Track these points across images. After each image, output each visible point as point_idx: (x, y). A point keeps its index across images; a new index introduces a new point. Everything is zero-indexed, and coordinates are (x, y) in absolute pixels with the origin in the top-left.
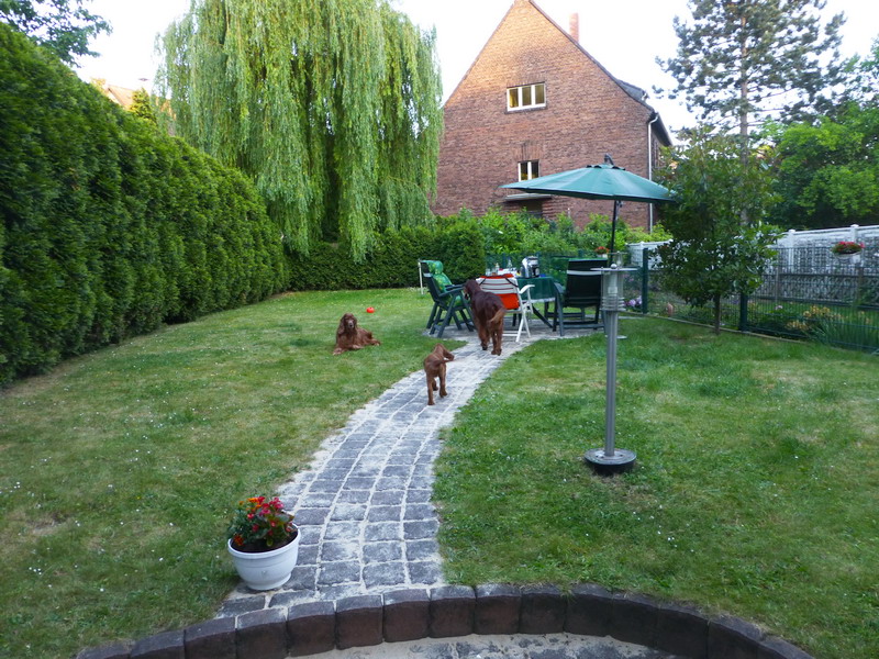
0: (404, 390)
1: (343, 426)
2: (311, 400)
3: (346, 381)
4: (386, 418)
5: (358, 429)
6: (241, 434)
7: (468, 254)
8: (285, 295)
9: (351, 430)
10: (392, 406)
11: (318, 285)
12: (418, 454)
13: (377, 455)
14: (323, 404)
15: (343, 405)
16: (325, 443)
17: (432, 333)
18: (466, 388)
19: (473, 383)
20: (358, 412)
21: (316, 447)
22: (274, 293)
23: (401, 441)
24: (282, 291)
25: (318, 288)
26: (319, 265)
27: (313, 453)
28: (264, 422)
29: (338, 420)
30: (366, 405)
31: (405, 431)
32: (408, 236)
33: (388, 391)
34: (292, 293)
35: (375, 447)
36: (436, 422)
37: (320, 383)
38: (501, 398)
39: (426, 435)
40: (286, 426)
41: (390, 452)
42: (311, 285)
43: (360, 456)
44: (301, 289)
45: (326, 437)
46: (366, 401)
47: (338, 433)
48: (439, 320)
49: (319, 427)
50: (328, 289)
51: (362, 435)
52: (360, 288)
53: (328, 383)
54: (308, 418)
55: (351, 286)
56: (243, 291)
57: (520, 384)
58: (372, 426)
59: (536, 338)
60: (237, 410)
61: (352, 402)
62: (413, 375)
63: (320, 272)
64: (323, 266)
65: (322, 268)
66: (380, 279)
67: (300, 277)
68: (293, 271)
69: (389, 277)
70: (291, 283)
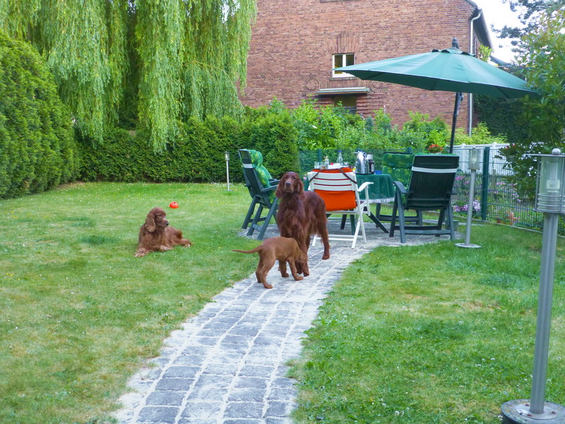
0: (228, 304)
1: (157, 355)
2: (111, 315)
3: (154, 291)
4: (213, 343)
5: (177, 360)
6: (16, 364)
7: (279, 148)
8: (74, 186)
9: (167, 360)
10: (217, 327)
11: (112, 176)
12: (266, 402)
13: (209, 401)
14: (127, 322)
15: (154, 323)
16: (133, 382)
17: (251, 233)
18: (306, 304)
19: (315, 298)
20: (174, 334)
21: (122, 388)
22: (62, 183)
23: (236, 379)
24: (70, 181)
25: (111, 179)
26: (114, 153)
27: (118, 396)
28: (50, 347)
29: (150, 348)
30: (183, 325)
31: (240, 364)
32: (214, 127)
33: (208, 306)
34: (81, 184)
35: (205, 388)
36: (280, 350)
37: (122, 292)
38: (355, 319)
39: (269, 370)
40: (79, 353)
41: (226, 397)
42: (104, 176)
43: (184, 402)
44: (92, 180)
45: (136, 370)
46: (183, 319)
47: (152, 366)
48: (258, 219)
49: (124, 356)
50: (122, 180)
51: (183, 368)
52: (158, 181)
53: (132, 293)
54: (108, 341)
55: (149, 179)
56: (27, 178)
57: (372, 301)
58: (194, 355)
59: (374, 244)
60: (13, 327)
61: (165, 320)
62: (237, 286)
63: (114, 161)
64: (118, 154)
65: (117, 157)
66: (181, 173)
67: (91, 166)
68: (84, 159)
69: (191, 170)
70: (81, 172)
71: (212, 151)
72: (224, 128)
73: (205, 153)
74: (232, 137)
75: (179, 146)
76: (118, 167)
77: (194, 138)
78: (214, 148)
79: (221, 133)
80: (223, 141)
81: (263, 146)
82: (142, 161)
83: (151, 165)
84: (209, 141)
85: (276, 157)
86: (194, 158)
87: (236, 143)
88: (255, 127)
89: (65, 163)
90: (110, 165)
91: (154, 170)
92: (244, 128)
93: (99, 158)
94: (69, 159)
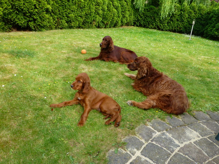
11: (145, 25)
22: (123, 25)
42: (142, 25)
44: (137, 26)
50: (148, 28)
66: (173, 28)
67: (138, 20)
68: (136, 17)
69: (178, 27)
70: (134, 22)
74: (201, 14)
75: (175, 16)
78: (190, 18)
80: (196, 16)
81: (215, 20)
83: (161, 23)
84: (189, 15)
86: (180, 22)
87: (202, 17)
88: (214, 10)
89: (124, 17)
90: (145, 21)
91: (162, 25)
92: (208, 10)
93: (141, 17)
94: (125, 16)
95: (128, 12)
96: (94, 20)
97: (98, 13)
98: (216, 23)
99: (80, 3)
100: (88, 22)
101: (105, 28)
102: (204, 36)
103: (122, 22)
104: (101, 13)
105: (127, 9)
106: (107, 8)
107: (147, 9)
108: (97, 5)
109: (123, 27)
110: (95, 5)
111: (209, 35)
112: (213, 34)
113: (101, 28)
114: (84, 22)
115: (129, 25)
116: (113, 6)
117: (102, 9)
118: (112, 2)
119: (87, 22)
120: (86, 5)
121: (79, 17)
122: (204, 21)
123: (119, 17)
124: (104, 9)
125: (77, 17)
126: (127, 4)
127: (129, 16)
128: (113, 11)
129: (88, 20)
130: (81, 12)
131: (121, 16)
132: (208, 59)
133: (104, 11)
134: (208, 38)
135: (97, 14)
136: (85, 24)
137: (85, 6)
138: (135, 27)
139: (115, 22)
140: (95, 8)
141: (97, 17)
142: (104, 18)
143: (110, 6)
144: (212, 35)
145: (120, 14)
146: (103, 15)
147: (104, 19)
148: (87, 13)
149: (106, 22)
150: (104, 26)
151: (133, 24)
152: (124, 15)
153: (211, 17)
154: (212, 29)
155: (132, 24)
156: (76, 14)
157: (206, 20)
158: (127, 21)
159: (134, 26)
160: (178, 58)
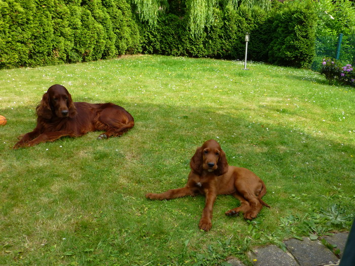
7: (298, 33)
11: (163, 51)
25: (163, 53)
26: (165, 33)
32: (243, 14)
34: (141, 56)
42: (157, 50)
44: (150, 53)
52: (196, 57)
55: (190, 55)
63: (166, 39)
64: (169, 35)
65: (168, 36)
66: (214, 51)
67: (150, 42)
68: (145, 36)
69: (222, 49)
70: (142, 47)
71: (240, 34)
72: (252, 16)
73: (234, 36)
74: (258, 23)
75: (215, 29)
76: (168, 44)
77: (227, 23)
78: (242, 32)
79: (250, 20)
80: (250, 26)
81: (283, 31)
82: (186, 40)
83: (192, 45)
84: (239, 27)
85: (293, 41)
86: (225, 39)
87: (261, 29)
88: (279, 15)
89: (121, 38)
90: (163, 42)
91: (194, 48)
92: (269, 16)
93: (155, 36)
94: (123, 35)
95: (126, 29)
96: (55, 49)
97: (62, 33)
98: (286, 37)
99: (14, 14)
100: (42, 53)
101: (84, 61)
102: (269, 60)
103: (118, 47)
104: (69, 33)
105: (125, 23)
106: (80, 23)
107: (164, 22)
108: (59, 18)
109: (123, 56)
110: (53, 18)
111: (277, 57)
112: (283, 56)
113: (75, 62)
114: (33, 53)
115: (133, 53)
116: (93, 19)
117: (69, 25)
118: (91, 11)
119: (39, 52)
120: (31, 18)
121: (18, 44)
122: (264, 35)
123: (110, 39)
124: (74, 25)
125: (14, 43)
126: (123, 14)
127: (132, 36)
128: (95, 28)
129: (41, 49)
130: (21, 34)
131: (115, 37)
132: (278, 102)
133: (76, 28)
134: (276, 63)
135: (59, 34)
136: (35, 57)
137: (28, 20)
138: (146, 55)
139: (103, 48)
140: (55, 23)
141: (60, 42)
142: (78, 42)
143: (88, 18)
144: (281, 58)
145: (112, 33)
146: (75, 37)
147: (78, 45)
148: (36, 35)
149: (83, 50)
150: (81, 59)
151: (141, 51)
152: (119, 34)
153: (274, 27)
154: (280, 47)
155: (139, 50)
156: (9, 37)
157: (269, 33)
158: (129, 46)
159: (144, 54)
160: (222, 108)
